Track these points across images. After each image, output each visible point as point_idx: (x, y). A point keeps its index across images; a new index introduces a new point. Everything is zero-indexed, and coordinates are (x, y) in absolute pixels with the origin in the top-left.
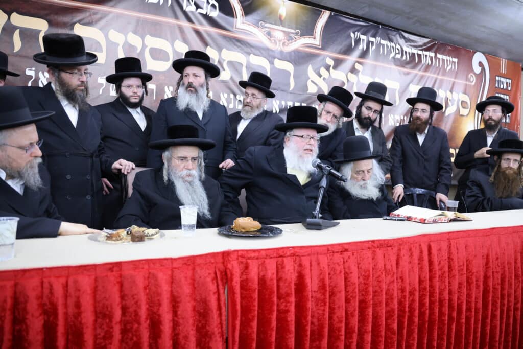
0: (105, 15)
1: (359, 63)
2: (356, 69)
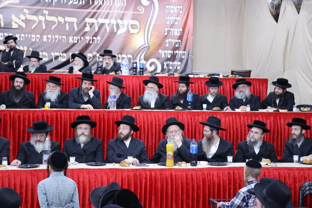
1: (46, 10)
2: (44, 13)
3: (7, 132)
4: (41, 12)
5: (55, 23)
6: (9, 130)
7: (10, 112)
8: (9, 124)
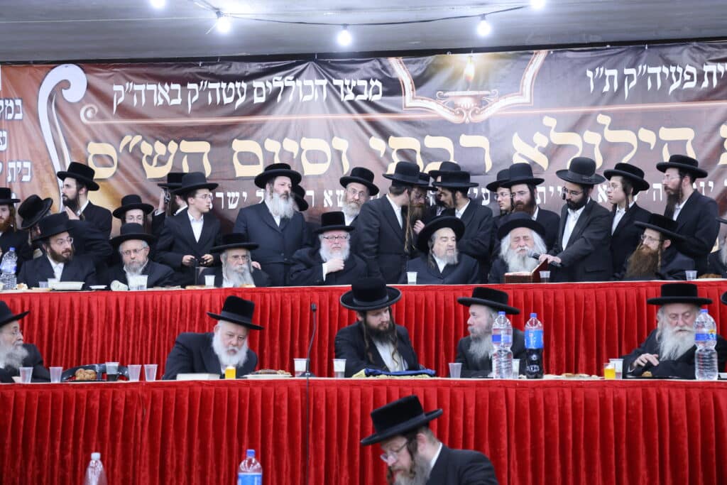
0: (260, 125)
1: (603, 113)
2: (598, 124)
3: (500, 448)
4: (589, 122)
5: (630, 147)
6: (505, 442)
7: (506, 388)
8: (505, 421)
